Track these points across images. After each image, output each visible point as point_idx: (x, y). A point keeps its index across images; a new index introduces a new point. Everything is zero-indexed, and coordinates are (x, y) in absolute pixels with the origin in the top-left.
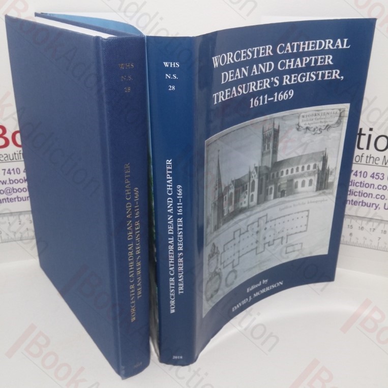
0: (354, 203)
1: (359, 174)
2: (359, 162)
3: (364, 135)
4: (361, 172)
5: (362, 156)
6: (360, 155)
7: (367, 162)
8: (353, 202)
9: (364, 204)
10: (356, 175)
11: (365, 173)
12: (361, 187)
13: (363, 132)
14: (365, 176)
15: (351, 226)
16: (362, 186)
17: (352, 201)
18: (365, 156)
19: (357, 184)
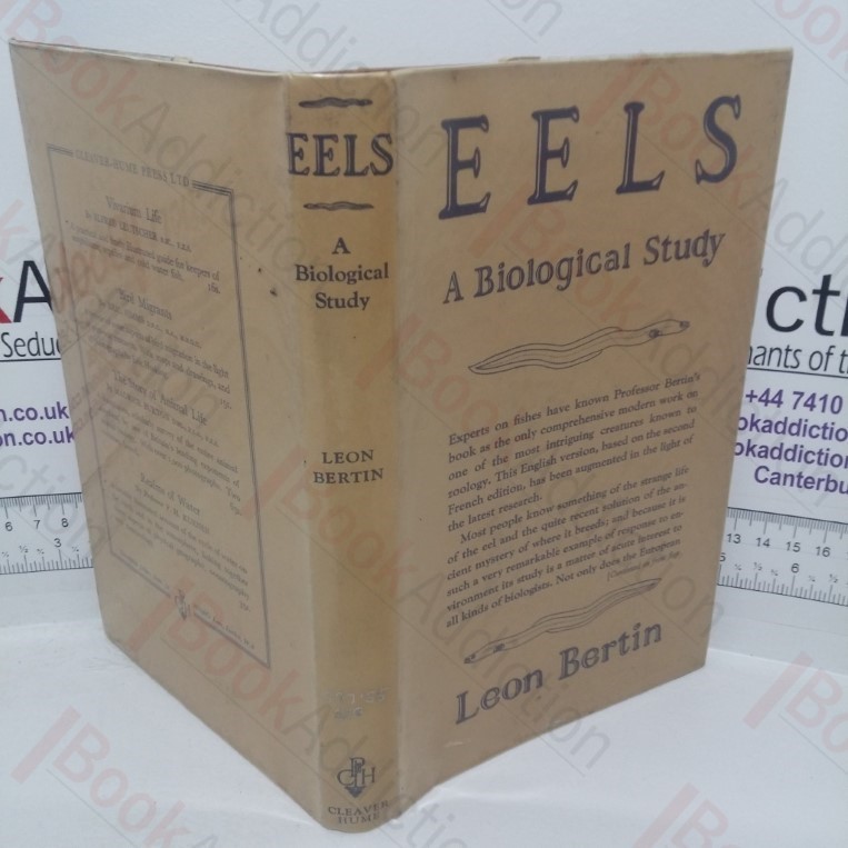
0: (806, 482)
1: (819, 404)
2: (821, 371)
3: (836, 293)
4: (825, 398)
5: (829, 354)
6: (824, 352)
7: (841, 372)
8: (802, 481)
9: (832, 486)
10: (812, 407)
11: (837, 401)
12: (824, 438)
13: (832, 287)
14: (836, 409)
15: (796, 545)
16: (827, 435)
17: (800, 476)
18: (837, 352)
19: (815, 431)
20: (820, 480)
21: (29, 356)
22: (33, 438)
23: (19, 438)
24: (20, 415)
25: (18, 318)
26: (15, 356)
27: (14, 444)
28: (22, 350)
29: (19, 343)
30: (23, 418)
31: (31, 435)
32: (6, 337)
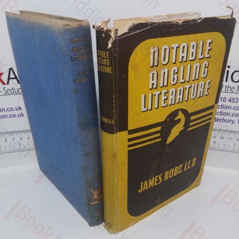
20: (221, 119)
21: (11, 94)
22: (12, 116)
23: (8, 116)
24: (9, 110)
25: (8, 83)
26: (7, 94)
27: (7, 118)
28: (9, 92)
29: (8, 90)
30: (9, 111)
31: (12, 115)
32: (5, 89)
